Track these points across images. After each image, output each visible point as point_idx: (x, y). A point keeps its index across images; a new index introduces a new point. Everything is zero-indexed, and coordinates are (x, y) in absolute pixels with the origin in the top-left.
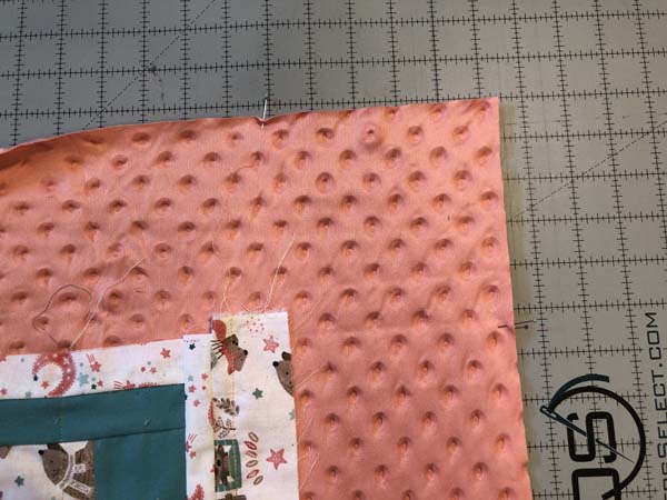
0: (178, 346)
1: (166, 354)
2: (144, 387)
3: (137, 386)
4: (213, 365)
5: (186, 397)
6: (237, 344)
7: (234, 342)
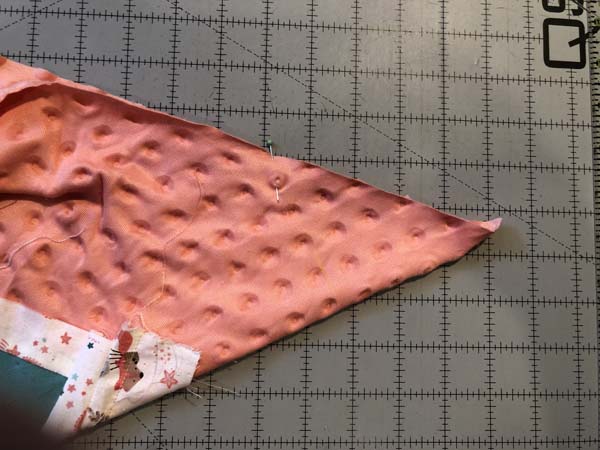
0: (81, 337)
1: (66, 339)
2: (28, 362)
3: (21, 356)
4: (103, 373)
5: (62, 393)
6: (136, 363)
7: (134, 360)
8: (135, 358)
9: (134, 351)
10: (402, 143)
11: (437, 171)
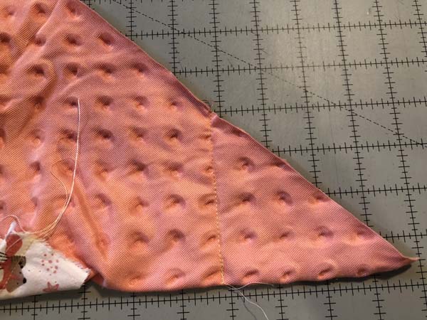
6: (22, 267)
7: (20, 263)
8: (22, 262)
9: (22, 255)
10: (307, 89)
11: (345, 112)
